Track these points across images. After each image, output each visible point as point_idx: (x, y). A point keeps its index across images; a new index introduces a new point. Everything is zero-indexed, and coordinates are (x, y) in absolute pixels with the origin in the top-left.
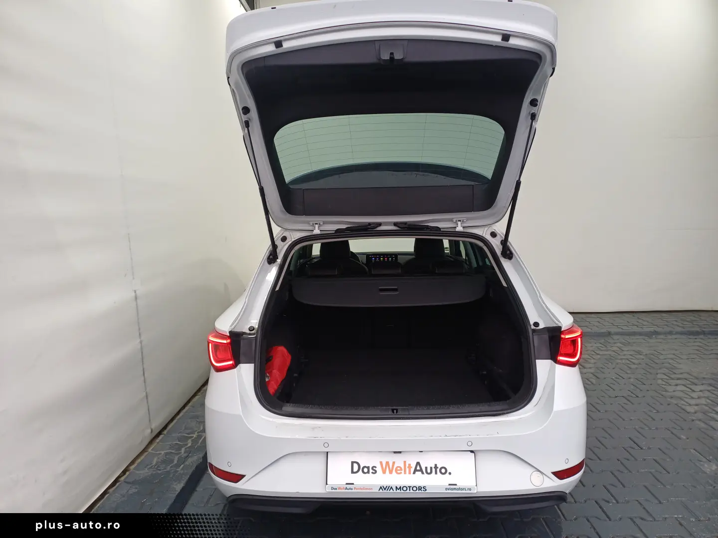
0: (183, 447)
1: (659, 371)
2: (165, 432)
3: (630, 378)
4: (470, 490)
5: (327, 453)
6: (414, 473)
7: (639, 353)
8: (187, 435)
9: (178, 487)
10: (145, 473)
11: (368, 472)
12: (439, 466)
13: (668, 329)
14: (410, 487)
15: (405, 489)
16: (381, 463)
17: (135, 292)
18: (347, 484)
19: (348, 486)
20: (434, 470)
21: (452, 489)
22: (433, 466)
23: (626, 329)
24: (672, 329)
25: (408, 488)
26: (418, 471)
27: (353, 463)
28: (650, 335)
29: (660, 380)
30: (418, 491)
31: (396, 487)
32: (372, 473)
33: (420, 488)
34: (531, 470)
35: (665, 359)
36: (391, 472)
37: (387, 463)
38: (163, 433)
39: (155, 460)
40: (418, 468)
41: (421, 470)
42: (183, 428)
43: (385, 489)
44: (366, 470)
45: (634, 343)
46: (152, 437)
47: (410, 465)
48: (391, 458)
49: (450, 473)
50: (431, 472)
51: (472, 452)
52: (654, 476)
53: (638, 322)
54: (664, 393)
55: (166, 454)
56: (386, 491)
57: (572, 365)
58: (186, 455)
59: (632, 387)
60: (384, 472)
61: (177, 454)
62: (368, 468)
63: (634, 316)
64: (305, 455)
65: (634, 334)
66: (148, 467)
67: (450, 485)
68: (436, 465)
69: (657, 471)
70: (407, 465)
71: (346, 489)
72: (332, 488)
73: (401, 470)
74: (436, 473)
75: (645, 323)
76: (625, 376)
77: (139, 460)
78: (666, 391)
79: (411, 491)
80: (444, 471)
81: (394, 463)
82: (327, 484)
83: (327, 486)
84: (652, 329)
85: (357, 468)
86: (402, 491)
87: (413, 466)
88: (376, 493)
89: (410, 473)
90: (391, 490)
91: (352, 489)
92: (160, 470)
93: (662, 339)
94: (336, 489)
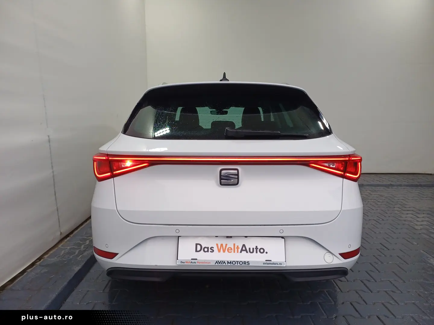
0: (82, 245)
1: (395, 206)
2: (71, 236)
3: (377, 210)
4: (281, 264)
5: (179, 236)
6: (241, 252)
7: (381, 196)
8: (86, 238)
9: (77, 269)
10: (54, 260)
11: (208, 251)
12: (259, 247)
13: (398, 183)
14: (237, 262)
15: (234, 263)
16: (217, 245)
17: (49, 136)
18: (192, 259)
19: (193, 261)
20: (255, 250)
21: (268, 264)
22: (255, 247)
23: (372, 183)
24: (401, 183)
25: (236, 263)
26: (244, 250)
27: (197, 244)
28: (388, 186)
29: (397, 211)
30: (243, 265)
31: (228, 262)
32: (211, 252)
33: (245, 262)
34: (325, 251)
35: (399, 200)
36: (224, 251)
37: (222, 245)
38: (70, 236)
39: (63, 252)
40: (244, 249)
41: (246, 250)
42: (84, 233)
43: (220, 263)
44: (206, 250)
45: (378, 190)
46: (61, 238)
47: (238, 246)
48: (225, 242)
49: (267, 253)
50: (253, 252)
51: (282, 237)
52: (398, 266)
53: (380, 179)
54: (400, 218)
55: (71, 249)
56: (220, 264)
57: (355, 180)
58: (84, 249)
59: (379, 214)
60: (219, 251)
61: (78, 249)
62: (208, 248)
63: (376, 176)
64: (162, 239)
65: (378, 185)
66: (57, 256)
67: (266, 261)
68: (256, 247)
69: (400, 263)
70: (236, 247)
71: (192, 262)
72: (182, 262)
73: (231, 249)
74: (257, 252)
75: (384, 180)
76: (373, 208)
77: (51, 252)
78: (401, 217)
79: (239, 265)
80: (262, 251)
81: (226, 245)
82: (177, 259)
83: (178, 260)
84: (389, 183)
85: (199, 248)
86: (232, 265)
87: (240, 247)
88: (213, 266)
89: (238, 252)
90: (224, 264)
91: (196, 263)
92: (64, 258)
93: (396, 188)
94: (184, 263)
